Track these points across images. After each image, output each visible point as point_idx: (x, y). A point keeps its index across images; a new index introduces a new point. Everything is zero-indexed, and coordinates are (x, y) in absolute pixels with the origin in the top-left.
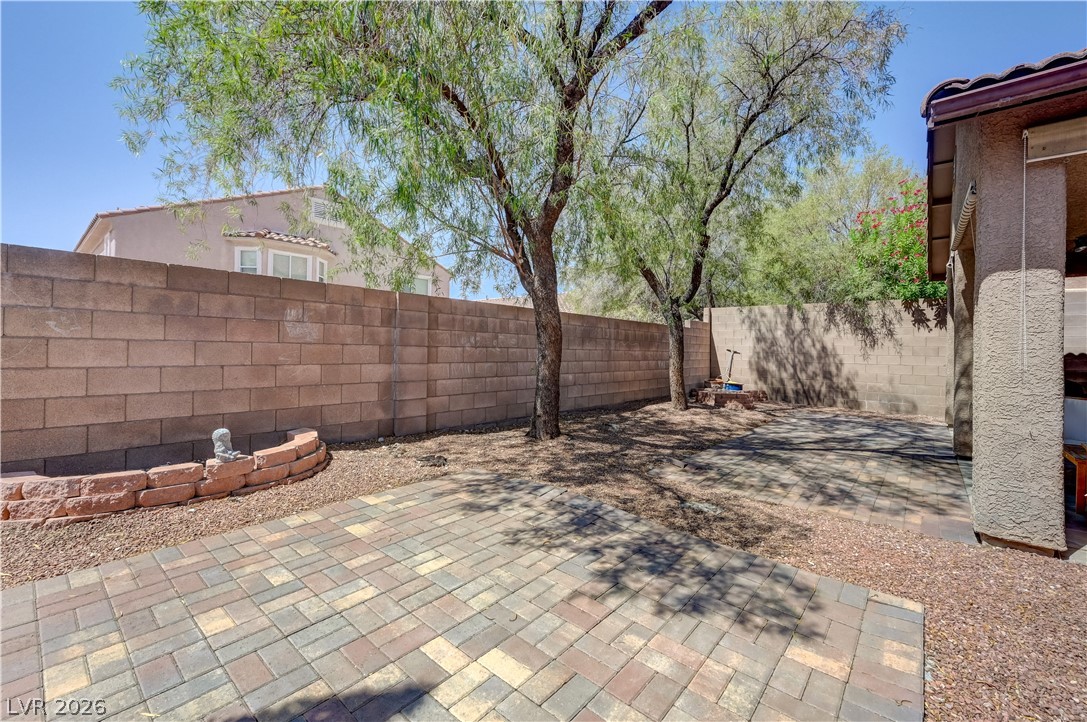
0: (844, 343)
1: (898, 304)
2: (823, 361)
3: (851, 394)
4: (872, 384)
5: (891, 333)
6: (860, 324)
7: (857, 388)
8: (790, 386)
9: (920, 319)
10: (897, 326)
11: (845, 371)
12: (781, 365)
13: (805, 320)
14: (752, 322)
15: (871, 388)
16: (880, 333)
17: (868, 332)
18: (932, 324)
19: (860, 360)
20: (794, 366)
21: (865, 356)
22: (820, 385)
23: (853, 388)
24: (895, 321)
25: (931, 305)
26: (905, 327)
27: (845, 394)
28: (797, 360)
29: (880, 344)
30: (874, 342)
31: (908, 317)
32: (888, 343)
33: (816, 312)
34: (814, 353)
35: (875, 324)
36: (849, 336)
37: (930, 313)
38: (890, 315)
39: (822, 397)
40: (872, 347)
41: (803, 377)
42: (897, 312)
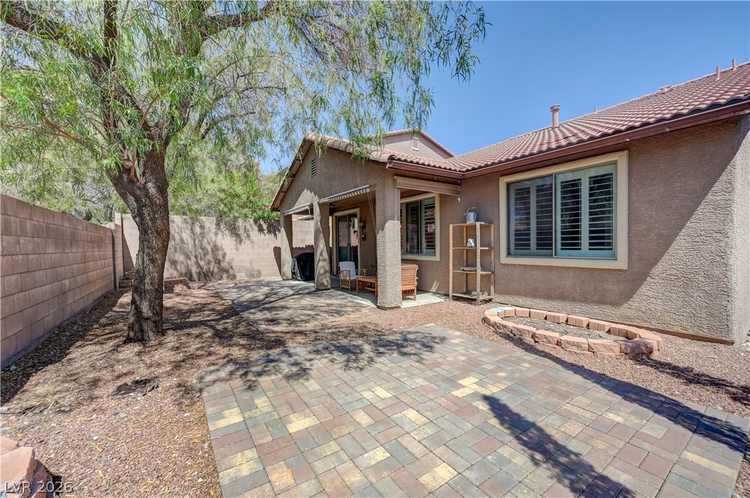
0: (226, 241)
1: (251, 221)
2: (214, 253)
3: (231, 272)
4: (241, 264)
5: (248, 236)
6: (234, 230)
7: (234, 267)
8: (194, 270)
9: (261, 230)
10: (251, 232)
11: (227, 258)
12: (188, 257)
13: (202, 227)
15: (240, 266)
16: (244, 236)
17: (238, 236)
18: (266, 232)
19: (234, 251)
20: (196, 257)
21: (237, 249)
22: (213, 267)
23: (232, 268)
24: (250, 230)
25: (265, 222)
26: (254, 233)
27: (227, 271)
28: (197, 253)
29: (244, 242)
30: (241, 241)
31: (256, 228)
32: (248, 242)
33: (209, 222)
34: (209, 249)
35: (241, 232)
36: (229, 238)
37: (265, 226)
38: (248, 227)
39: (214, 274)
40: (240, 243)
41: (202, 263)
42: (251, 225)
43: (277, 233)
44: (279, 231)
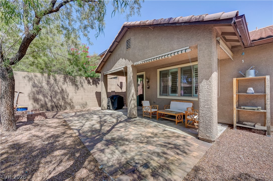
0: (69, 88)
1: (84, 78)
2: (62, 94)
3: (72, 104)
4: (78, 101)
5: (82, 86)
6: (74, 82)
7: (74, 102)
8: (49, 104)
9: (89, 83)
10: (84, 84)
11: (69, 97)
12: (45, 96)
13: (55, 80)
14: (30, 79)
15: (77, 102)
16: (80, 86)
17: (76, 85)
18: (91, 84)
19: (74, 94)
20: (51, 97)
21: (76, 93)
22: (62, 103)
23: (72, 102)
24: (83, 83)
25: (91, 79)
26: (85, 84)
27: (70, 104)
28: (52, 94)
29: (80, 89)
30: (78, 88)
31: (86, 82)
32: (82, 89)
33: (60, 78)
34: (59, 91)
35: (78, 83)
36: (71, 86)
37: (91, 81)
38: (82, 81)
39: (62, 106)
40: (78, 90)
41: (55, 100)
42: (84, 80)
43: (97, 84)
44: (99, 83)
